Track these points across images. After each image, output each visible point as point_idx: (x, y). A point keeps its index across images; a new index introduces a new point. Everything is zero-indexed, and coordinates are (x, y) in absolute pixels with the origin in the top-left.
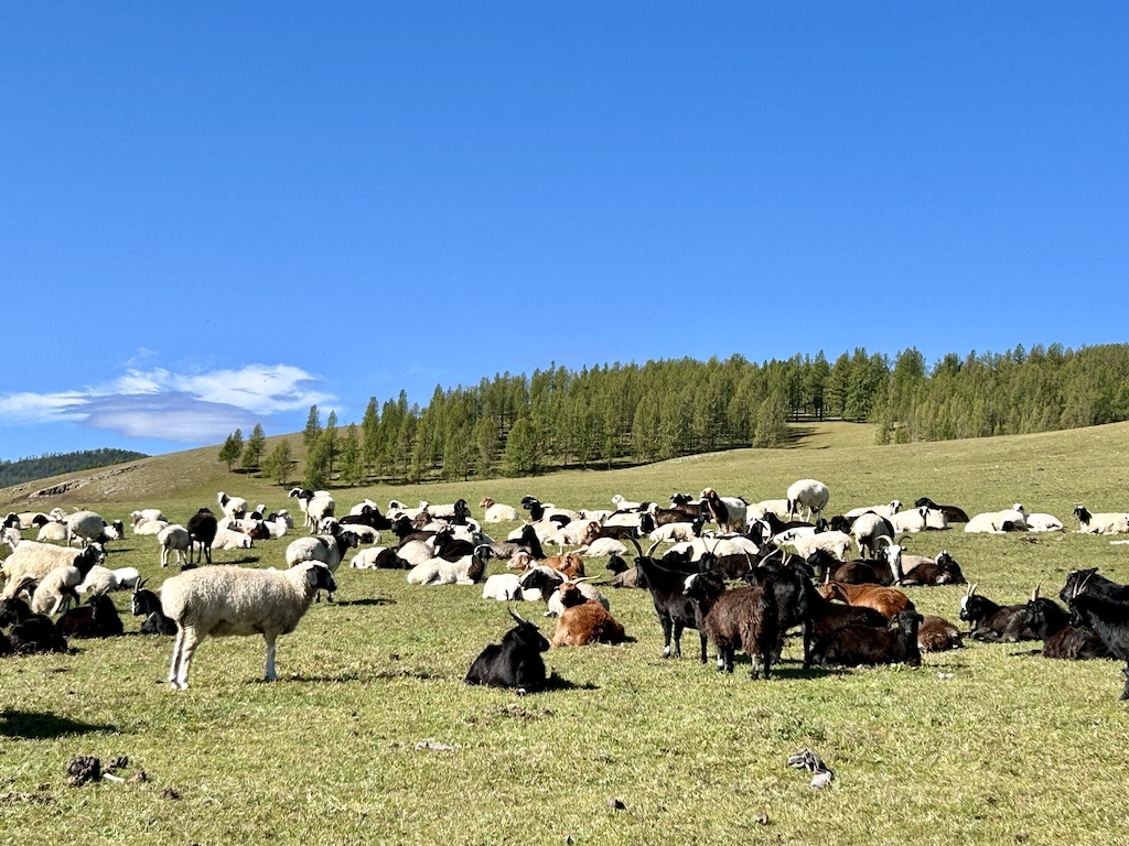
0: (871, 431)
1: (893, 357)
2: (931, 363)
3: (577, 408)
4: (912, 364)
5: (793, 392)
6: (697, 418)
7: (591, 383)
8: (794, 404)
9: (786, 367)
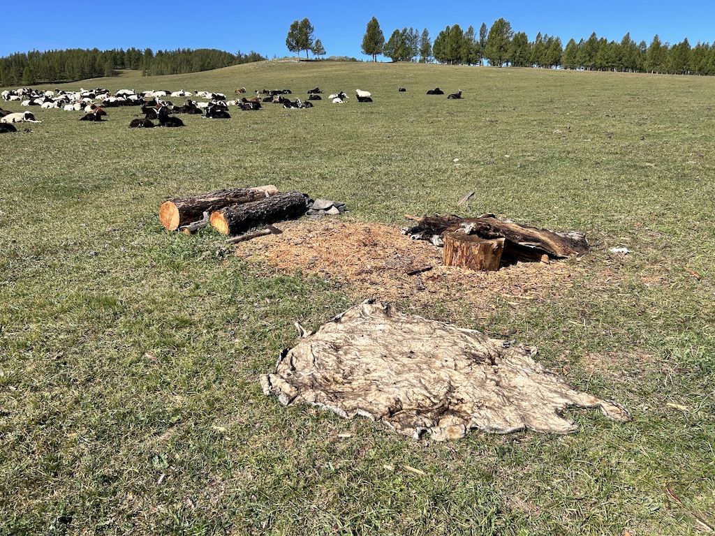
0: (140, 73)
1: (143, 51)
2: (155, 53)
3: (45, 63)
4: (149, 52)
5: (115, 59)
6: (86, 68)
7: (48, 56)
8: (116, 64)
9: (111, 52)
